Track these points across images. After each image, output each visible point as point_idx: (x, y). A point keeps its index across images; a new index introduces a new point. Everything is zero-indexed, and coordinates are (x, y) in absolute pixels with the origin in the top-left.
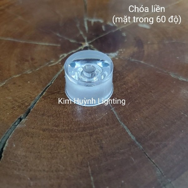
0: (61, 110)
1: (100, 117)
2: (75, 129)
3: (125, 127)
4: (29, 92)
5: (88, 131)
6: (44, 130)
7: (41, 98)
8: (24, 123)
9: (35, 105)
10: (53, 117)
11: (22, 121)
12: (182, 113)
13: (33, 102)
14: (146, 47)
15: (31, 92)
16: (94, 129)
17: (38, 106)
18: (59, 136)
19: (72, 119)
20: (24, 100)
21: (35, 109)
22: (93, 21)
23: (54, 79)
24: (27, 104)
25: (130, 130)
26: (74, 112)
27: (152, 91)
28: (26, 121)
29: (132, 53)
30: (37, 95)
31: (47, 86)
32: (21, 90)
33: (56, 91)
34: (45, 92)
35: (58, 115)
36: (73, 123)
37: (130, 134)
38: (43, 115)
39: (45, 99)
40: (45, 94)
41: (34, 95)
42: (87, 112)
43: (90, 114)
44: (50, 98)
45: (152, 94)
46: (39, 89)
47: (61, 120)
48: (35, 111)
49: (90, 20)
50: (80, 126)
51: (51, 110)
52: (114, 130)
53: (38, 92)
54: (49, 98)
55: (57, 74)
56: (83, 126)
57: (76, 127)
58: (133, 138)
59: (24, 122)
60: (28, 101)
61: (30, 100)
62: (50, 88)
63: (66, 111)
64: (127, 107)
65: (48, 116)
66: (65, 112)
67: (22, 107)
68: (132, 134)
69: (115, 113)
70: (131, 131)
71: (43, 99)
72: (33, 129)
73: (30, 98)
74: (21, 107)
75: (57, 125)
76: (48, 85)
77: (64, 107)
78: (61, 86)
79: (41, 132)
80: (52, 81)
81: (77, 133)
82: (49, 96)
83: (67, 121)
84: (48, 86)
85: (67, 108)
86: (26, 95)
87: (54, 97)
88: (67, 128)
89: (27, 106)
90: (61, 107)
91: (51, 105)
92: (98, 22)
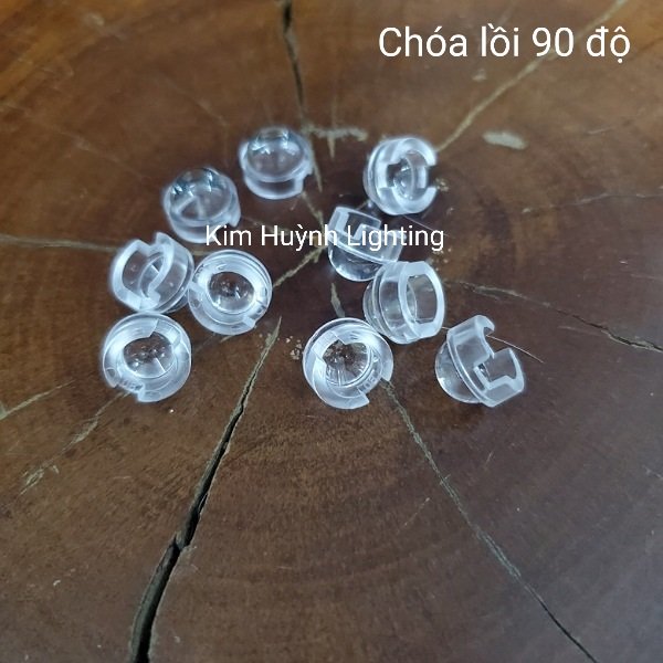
0: (289, 505)
1: (410, 516)
2: (344, 566)
3: (488, 540)
4: (181, 449)
5: (383, 566)
6: (253, 579)
7: (221, 468)
8: (191, 562)
9: (209, 493)
10: (271, 531)
11: (181, 554)
12: (649, 471)
13: (201, 484)
14: (517, 229)
15: (187, 448)
16: (398, 559)
17: (218, 496)
18: (300, 591)
19: (329, 533)
20: (172, 481)
21: (213, 507)
22: (332, 135)
23: (248, 388)
24: (182, 493)
25: (501, 546)
26: (331, 506)
27: (554, 402)
28: (194, 553)
29: (476, 258)
30: (206, 457)
31: (232, 418)
32: (153, 444)
33: (262, 436)
34: (229, 444)
35: (284, 522)
36: (334, 545)
37: (503, 559)
38: (240, 525)
39: (233, 469)
40: (231, 451)
41: (197, 456)
42: (368, 503)
43: (380, 508)
44: (250, 462)
45: (557, 415)
46: (210, 436)
47: (296, 538)
48: (214, 516)
49: (321, 133)
50: (356, 552)
51: (259, 506)
52: (458, 552)
53: (209, 446)
54: (246, 461)
55: (252, 369)
56: (363, 552)
57: (345, 558)
58: (515, 572)
59: (189, 557)
60: (184, 482)
61: (189, 479)
62: (241, 425)
63: (305, 504)
64: (486, 469)
65: (256, 530)
66: (303, 508)
67: (172, 505)
68: (509, 559)
69: (453, 494)
70: (505, 552)
71: (227, 469)
72: (221, 576)
73: (188, 469)
74: (168, 507)
75: (287, 555)
76: (235, 414)
77: (297, 493)
78: (273, 415)
79: (247, 585)
80: (244, 399)
81: (352, 576)
82: (245, 456)
83: (315, 539)
84: (236, 419)
85: (305, 495)
86: (172, 460)
87: (261, 459)
88: (319, 563)
89: (184, 502)
90: (287, 492)
91: (256, 488)
92: (350, 138)
